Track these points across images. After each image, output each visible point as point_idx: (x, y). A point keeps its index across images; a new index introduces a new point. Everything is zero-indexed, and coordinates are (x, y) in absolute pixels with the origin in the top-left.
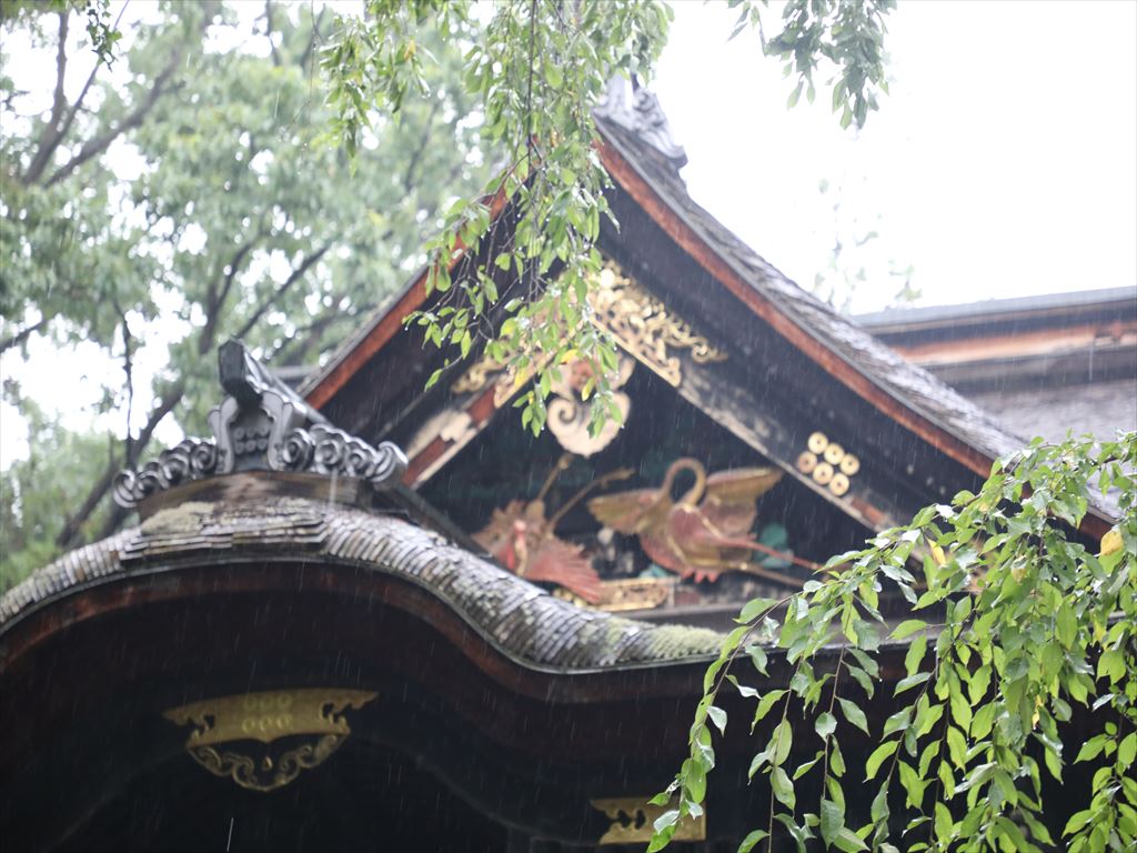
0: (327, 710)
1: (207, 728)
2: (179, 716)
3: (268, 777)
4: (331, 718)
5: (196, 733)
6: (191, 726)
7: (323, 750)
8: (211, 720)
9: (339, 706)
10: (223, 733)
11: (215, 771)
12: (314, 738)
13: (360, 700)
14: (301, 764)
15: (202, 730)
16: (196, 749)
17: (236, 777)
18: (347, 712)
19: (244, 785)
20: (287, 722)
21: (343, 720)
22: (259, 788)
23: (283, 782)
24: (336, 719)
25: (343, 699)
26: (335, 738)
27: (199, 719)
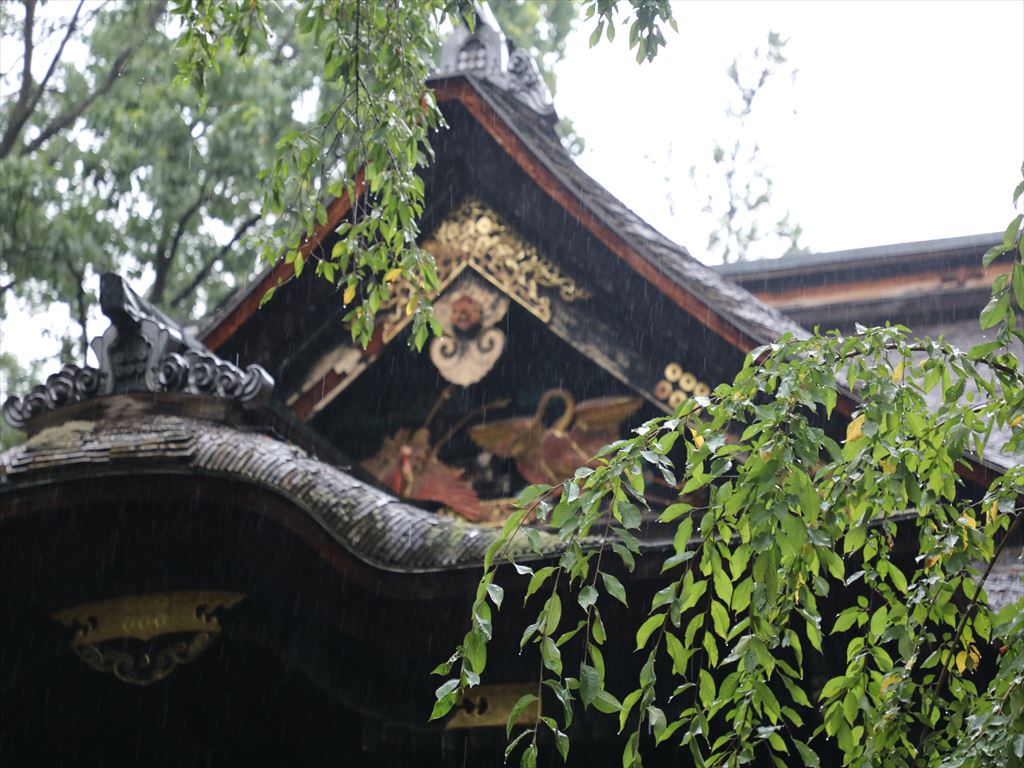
0: (199, 611)
1: (91, 628)
2: (66, 617)
3: (146, 672)
4: (204, 617)
5: (81, 633)
6: (76, 626)
7: (197, 646)
8: (94, 621)
9: (212, 607)
10: (105, 632)
11: (98, 667)
12: (189, 636)
13: (232, 600)
14: (177, 660)
15: (86, 630)
16: (81, 648)
17: (116, 672)
18: (219, 612)
19: (124, 679)
20: (164, 621)
21: (215, 620)
22: (138, 682)
23: (160, 676)
24: (208, 619)
25: (215, 600)
26: (207, 636)
27: (83, 619)
